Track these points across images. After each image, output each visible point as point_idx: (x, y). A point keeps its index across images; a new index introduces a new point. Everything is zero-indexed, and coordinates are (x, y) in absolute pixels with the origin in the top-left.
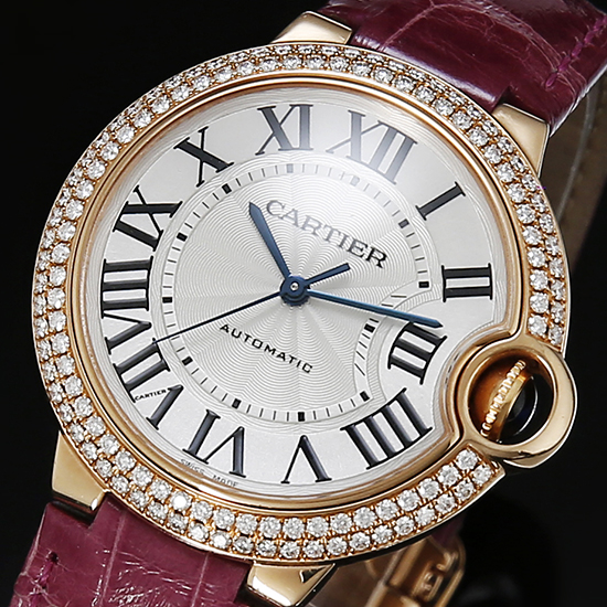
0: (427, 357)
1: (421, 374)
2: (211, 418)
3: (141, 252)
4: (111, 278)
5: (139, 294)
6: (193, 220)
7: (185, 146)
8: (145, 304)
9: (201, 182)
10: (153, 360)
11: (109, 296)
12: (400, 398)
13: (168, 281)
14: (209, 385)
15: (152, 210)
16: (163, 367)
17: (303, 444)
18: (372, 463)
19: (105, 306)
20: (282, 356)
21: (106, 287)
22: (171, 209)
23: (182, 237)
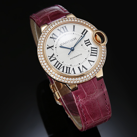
0: (89, 42)
1: (91, 44)
2: (79, 68)
3: (56, 61)
4: (56, 66)
5: (60, 65)
6: (56, 53)
7: (48, 48)
8: (62, 65)
9: (53, 50)
10: (68, 68)
11: (58, 68)
12: (92, 48)
13: (61, 61)
14: (75, 65)
15: (52, 57)
16: (70, 68)
17: (89, 61)
18: (96, 56)
19: (58, 69)
20: (78, 56)
21: (56, 67)
22: (54, 55)
23: (57, 56)
